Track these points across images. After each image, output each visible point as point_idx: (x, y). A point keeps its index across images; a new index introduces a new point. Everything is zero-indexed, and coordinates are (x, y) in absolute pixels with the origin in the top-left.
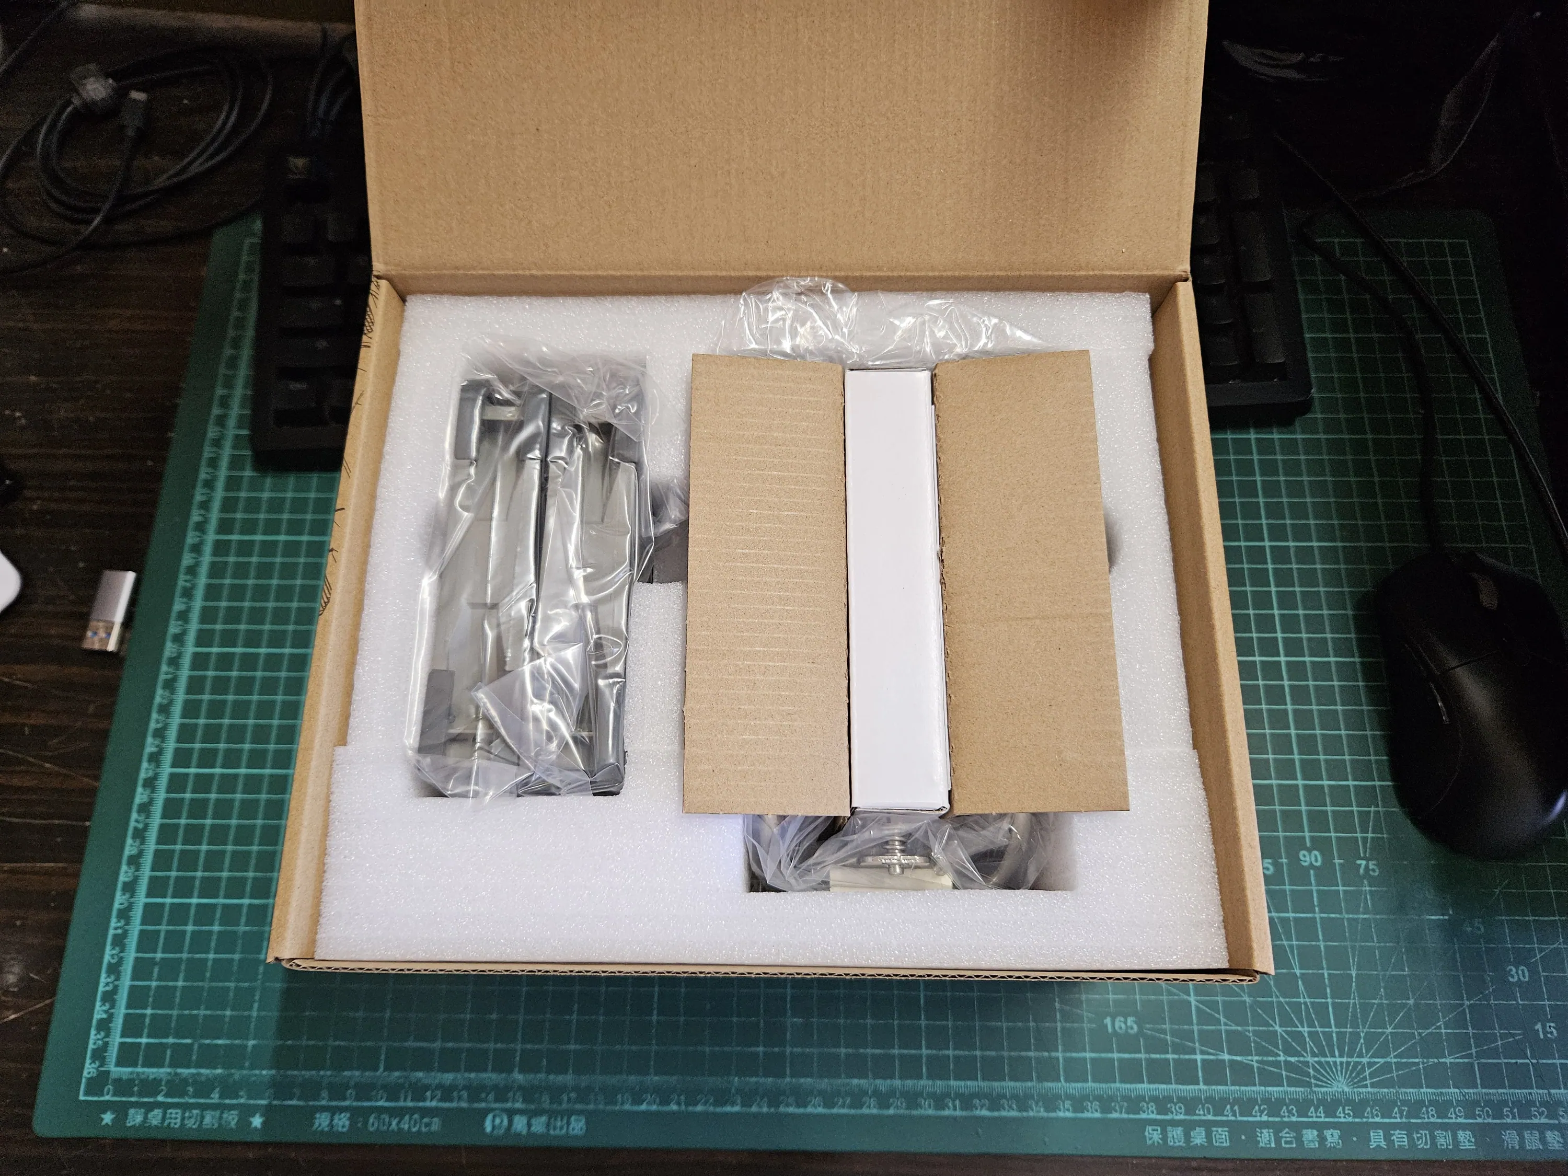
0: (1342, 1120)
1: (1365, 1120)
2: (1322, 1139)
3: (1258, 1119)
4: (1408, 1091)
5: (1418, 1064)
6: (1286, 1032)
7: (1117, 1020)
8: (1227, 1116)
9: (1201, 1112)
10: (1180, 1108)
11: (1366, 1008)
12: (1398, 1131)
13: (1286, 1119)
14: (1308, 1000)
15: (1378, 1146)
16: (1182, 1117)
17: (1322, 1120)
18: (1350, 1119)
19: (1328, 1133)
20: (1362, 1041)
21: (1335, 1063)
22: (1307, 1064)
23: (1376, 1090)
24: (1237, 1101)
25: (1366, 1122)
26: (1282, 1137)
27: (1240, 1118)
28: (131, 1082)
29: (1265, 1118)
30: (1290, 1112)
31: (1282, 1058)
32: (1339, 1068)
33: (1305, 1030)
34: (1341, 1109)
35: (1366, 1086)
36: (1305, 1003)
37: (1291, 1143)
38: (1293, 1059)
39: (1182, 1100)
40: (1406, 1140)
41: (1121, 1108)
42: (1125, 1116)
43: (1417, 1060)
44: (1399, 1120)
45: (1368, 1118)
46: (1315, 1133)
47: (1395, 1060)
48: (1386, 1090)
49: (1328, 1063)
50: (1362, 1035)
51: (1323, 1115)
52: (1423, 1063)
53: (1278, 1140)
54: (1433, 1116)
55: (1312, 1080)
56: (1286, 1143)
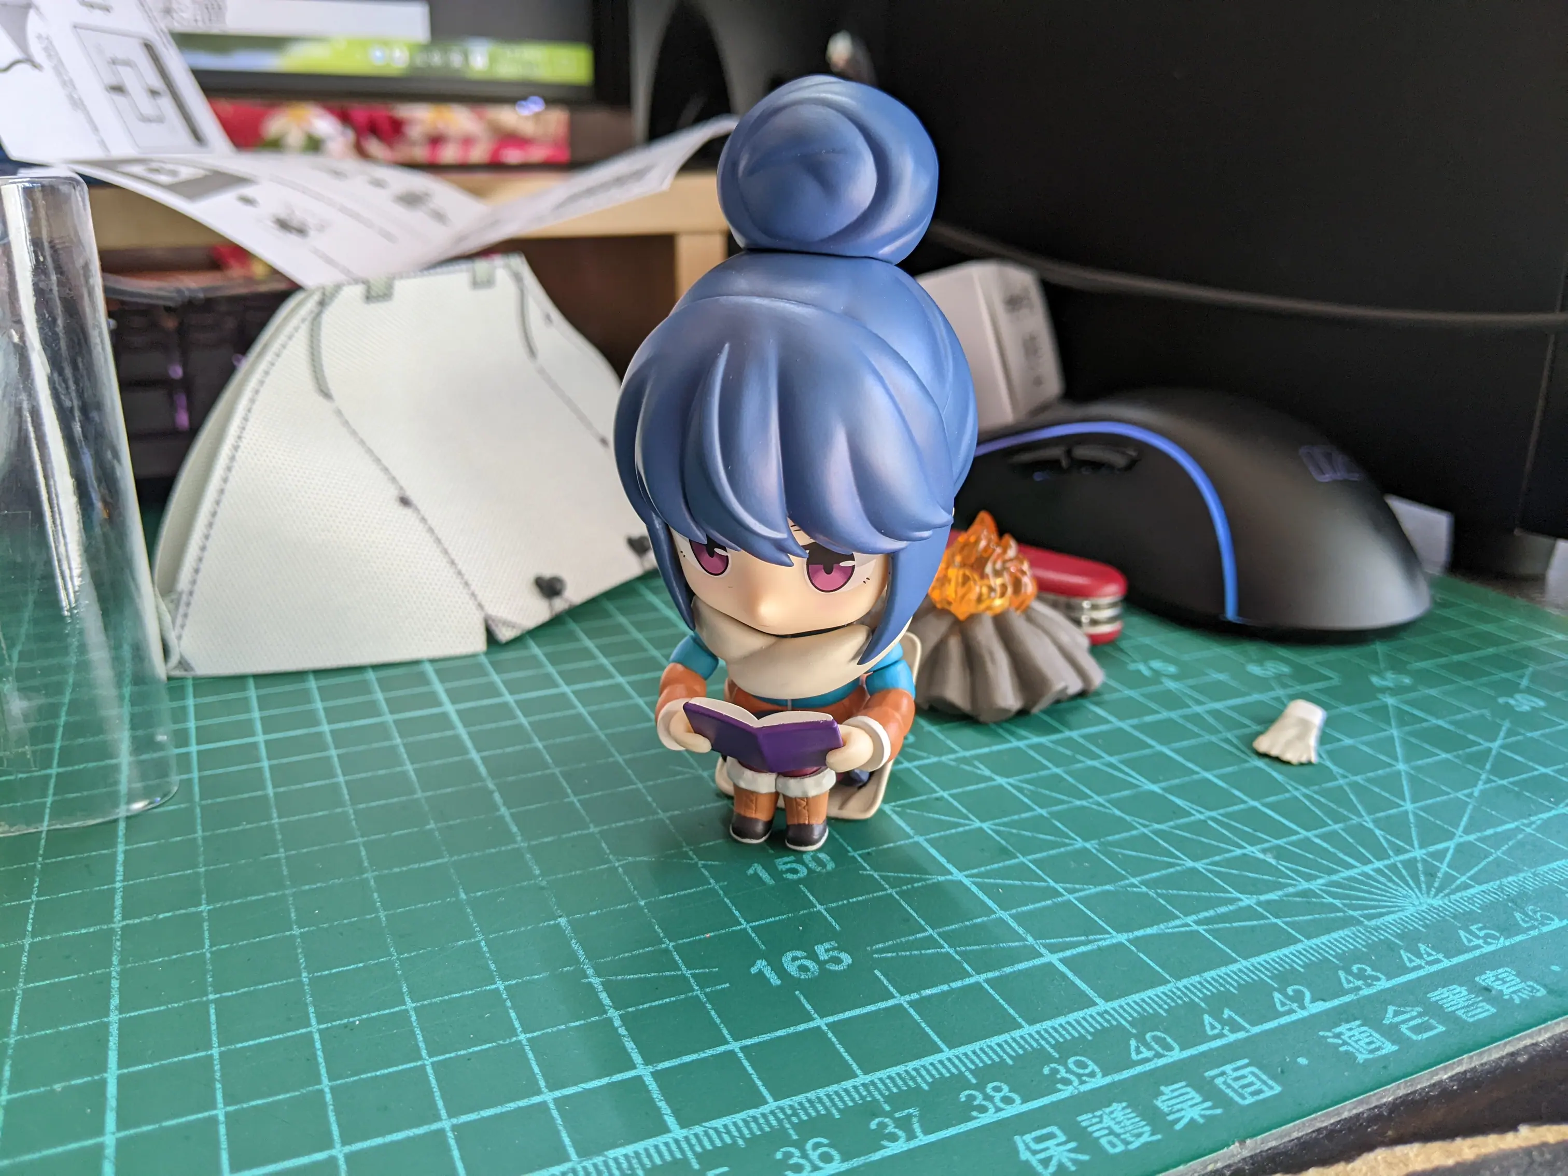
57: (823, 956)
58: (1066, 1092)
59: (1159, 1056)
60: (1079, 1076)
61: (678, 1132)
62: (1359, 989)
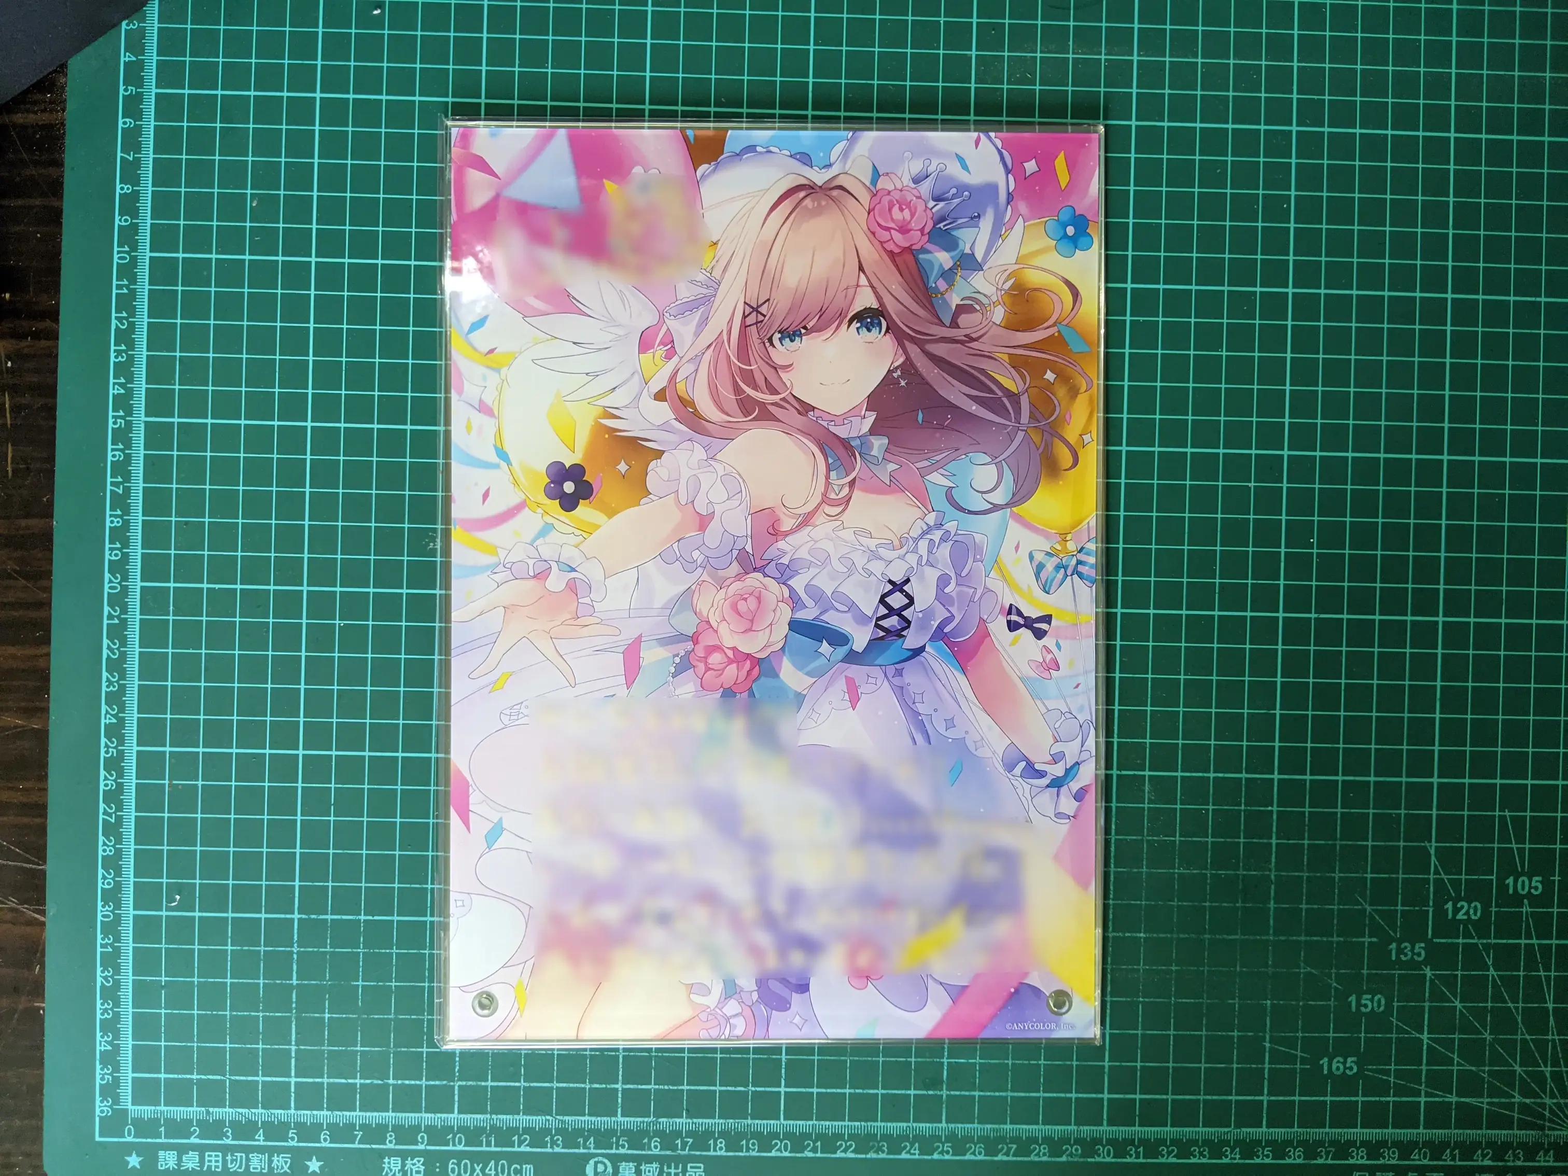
3: (1480, 1163)
6: (1526, 1072)
7: (1335, 1060)
8: (1445, 1160)
9: (1417, 1157)
10: (1394, 1153)
13: (1509, 1164)
14: (1557, 1037)
16: (1395, 1162)
17: (1551, 1164)
22: (1543, 1106)
24: (1458, 1145)
27: (1458, 1163)
28: (154, 1122)
29: (1487, 1162)
30: (1516, 1157)
31: (1518, 1099)
33: (1548, 1070)
36: (1554, 1040)
38: (1528, 1101)
39: (1397, 1144)
41: (1327, 1153)
42: (1330, 1162)
49: (1566, 1104)
51: (1551, 1159)
55: (1547, 1124)
57: (1348, 1065)
58: (1381, 1162)
59: (1420, 1160)
60: (1389, 1157)
61: (1264, 1129)
62: (1509, 1161)
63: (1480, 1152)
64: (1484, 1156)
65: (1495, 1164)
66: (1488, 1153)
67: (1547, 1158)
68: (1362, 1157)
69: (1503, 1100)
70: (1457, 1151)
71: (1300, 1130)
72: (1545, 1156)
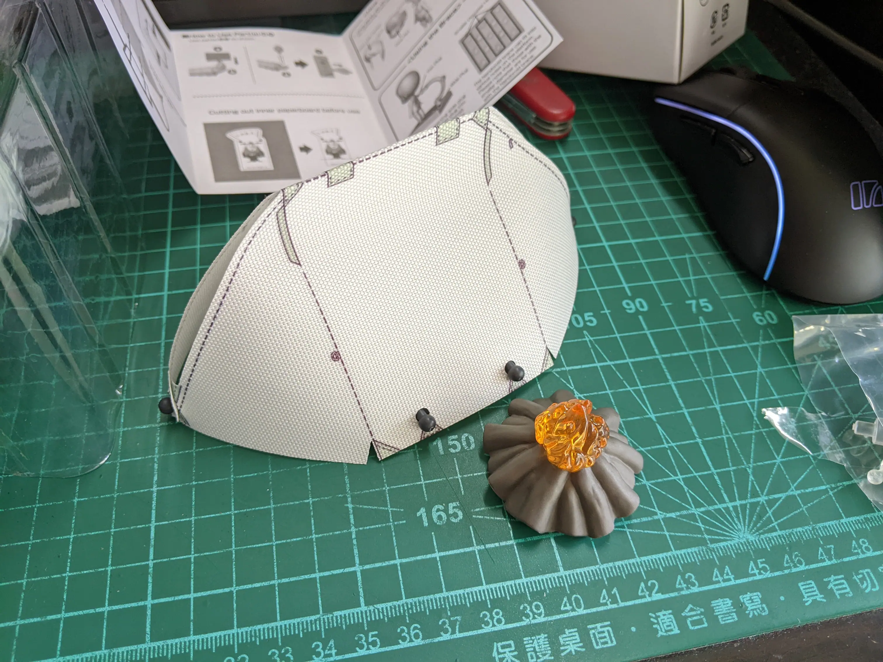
0: (758, 577)
1: (786, 572)
2: (739, 607)
3: (648, 599)
4: (827, 524)
5: (826, 491)
6: (655, 484)
7: (434, 509)
8: (606, 604)
9: (569, 608)
10: (537, 607)
11: (744, 442)
12: (833, 578)
13: (683, 593)
14: (673, 444)
15: (814, 601)
16: (541, 619)
17: (732, 583)
18: (769, 575)
19: (745, 598)
20: (751, 477)
21: (727, 509)
22: (692, 517)
23: (788, 531)
24: (614, 581)
25: (790, 574)
26: (686, 617)
27: (622, 604)
29: (657, 597)
30: (688, 582)
31: (660, 515)
32: (734, 514)
33: (680, 478)
34: (752, 563)
35: (773, 530)
36: (671, 448)
37: (700, 622)
38: (673, 515)
39: (537, 595)
40: (846, 585)
41: (453, 625)
42: (458, 635)
43: (823, 487)
44: (828, 563)
45: (789, 567)
46: (729, 602)
47: (799, 492)
48: (800, 529)
49: (719, 511)
50: (750, 471)
51: (732, 577)
52: (832, 489)
53: (681, 622)
54: (867, 549)
55: (707, 537)
56: (694, 623)
57: (451, 512)
58: (526, 622)
59: (573, 610)
60: (534, 613)
63: (642, 585)
64: (650, 589)
65: (667, 596)
66: (653, 585)
67: (726, 577)
68: (499, 621)
69: (644, 519)
70: (615, 590)
71: (409, 601)
72: (722, 575)
